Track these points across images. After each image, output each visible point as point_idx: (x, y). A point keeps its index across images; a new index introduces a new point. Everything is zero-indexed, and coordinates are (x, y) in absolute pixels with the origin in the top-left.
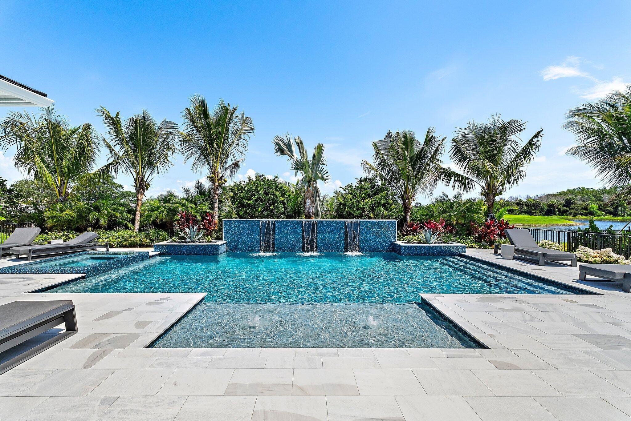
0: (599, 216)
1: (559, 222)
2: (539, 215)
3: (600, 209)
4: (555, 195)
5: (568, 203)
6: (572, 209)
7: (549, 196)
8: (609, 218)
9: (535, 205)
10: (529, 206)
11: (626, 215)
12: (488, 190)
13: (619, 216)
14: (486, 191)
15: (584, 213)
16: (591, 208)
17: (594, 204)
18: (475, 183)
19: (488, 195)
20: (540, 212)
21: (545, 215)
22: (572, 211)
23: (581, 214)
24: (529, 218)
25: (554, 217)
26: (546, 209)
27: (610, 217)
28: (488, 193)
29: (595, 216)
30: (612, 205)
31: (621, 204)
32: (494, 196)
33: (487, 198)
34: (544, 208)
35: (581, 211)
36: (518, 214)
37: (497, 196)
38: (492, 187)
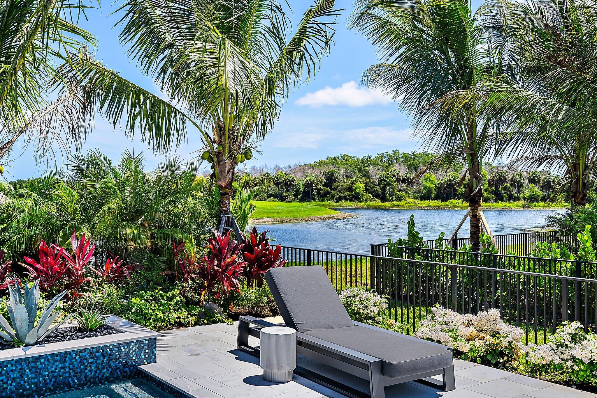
0: (366, 201)
1: (321, 213)
2: (293, 201)
3: (366, 190)
4: (312, 167)
5: (330, 180)
6: (335, 189)
7: (304, 167)
8: (377, 204)
9: (287, 183)
10: (280, 185)
11: (395, 199)
12: (220, 144)
13: (388, 200)
14: (215, 146)
15: (349, 196)
16: (356, 188)
17: (360, 181)
18: (187, 120)
19: (220, 158)
20: (294, 195)
21: (302, 200)
22: (334, 193)
23: (346, 199)
24: (281, 208)
25: (313, 203)
26: (302, 190)
27: (377, 202)
28: (219, 154)
29: (361, 202)
30: (379, 184)
31: (389, 182)
32: (234, 163)
33: (217, 168)
34: (299, 188)
35: (345, 193)
36: (264, 200)
37: (240, 164)
38: (229, 136)
